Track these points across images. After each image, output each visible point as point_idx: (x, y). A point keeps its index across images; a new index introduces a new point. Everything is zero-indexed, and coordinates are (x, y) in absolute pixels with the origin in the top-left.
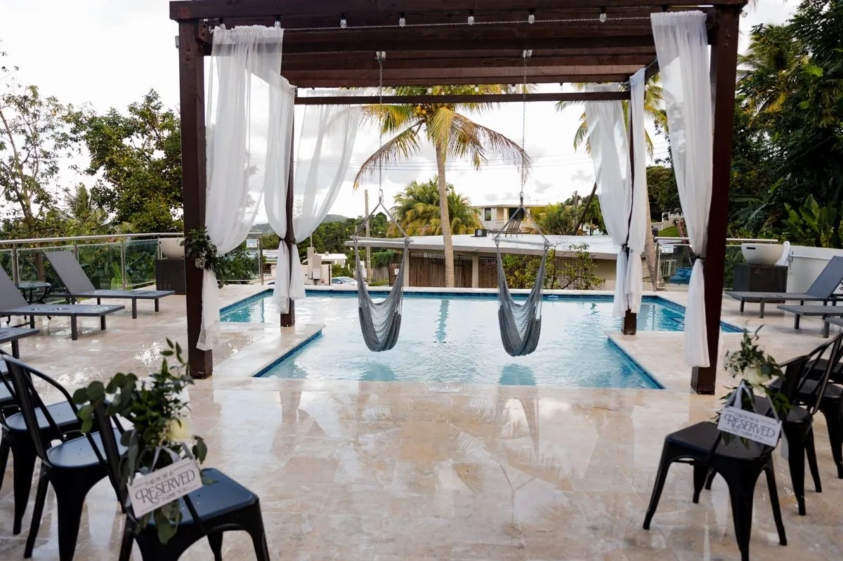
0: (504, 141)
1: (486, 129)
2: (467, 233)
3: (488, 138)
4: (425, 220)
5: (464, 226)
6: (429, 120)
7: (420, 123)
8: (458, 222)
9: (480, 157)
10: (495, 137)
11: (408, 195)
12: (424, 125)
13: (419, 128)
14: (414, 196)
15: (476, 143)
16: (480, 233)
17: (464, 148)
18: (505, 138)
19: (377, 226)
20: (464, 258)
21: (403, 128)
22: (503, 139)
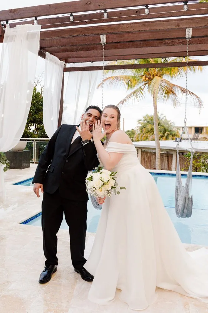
0: (189, 93)
1: (179, 87)
2: (173, 139)
3: (180, 91)
4: (152, 133)
5: (171, 136)
6: (149, 83)
7: (146, 84)
8: (168, 134)
9: (176, 101)
10: (184, 91)
11: (144, 120)
12: (147, 85)
13: (145, 87)
14: (147, 121)
15: (174, 94)
16: (178, 140)
17: (168, 97)
18: (189, 91)
19: (131, 135)
20: (169, 152)
21: (137, 87)
22: (188, 92)
